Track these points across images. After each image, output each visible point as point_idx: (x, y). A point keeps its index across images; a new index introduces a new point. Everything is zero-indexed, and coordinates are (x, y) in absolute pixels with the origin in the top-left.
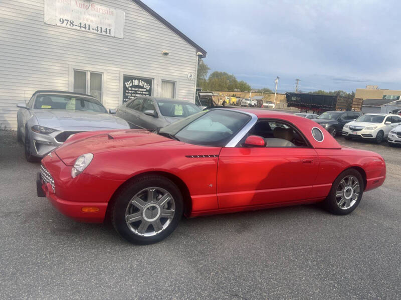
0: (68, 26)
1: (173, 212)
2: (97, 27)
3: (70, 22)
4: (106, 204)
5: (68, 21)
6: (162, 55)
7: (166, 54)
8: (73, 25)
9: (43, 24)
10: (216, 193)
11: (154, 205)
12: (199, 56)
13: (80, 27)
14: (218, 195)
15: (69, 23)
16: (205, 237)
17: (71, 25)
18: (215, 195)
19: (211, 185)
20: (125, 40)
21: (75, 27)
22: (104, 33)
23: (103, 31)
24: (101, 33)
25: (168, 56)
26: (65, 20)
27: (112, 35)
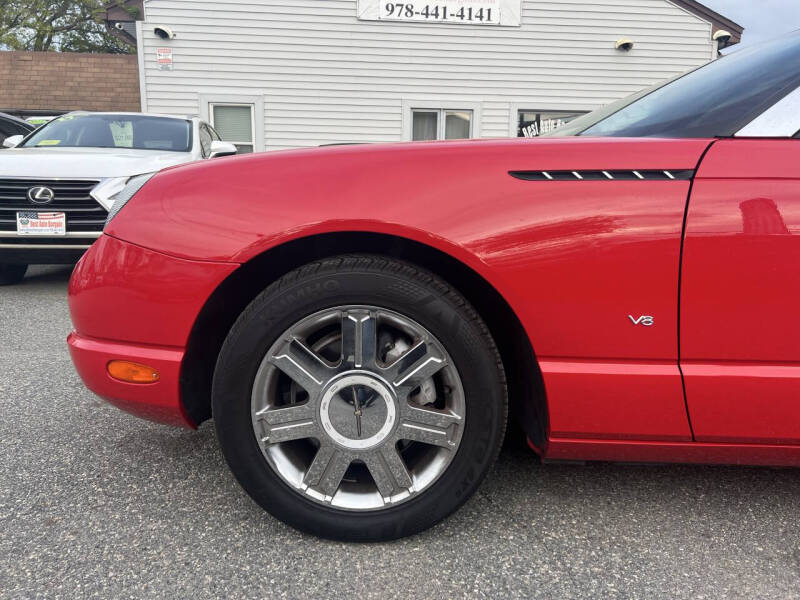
0: (403, 17)
1: (455, 424)
2: (462, 9)
3: (407, 7)
4: (177, 356)
5: (402, 5)
6: (614, 53)
7: (626, 47)
8: (412, 13)
9: (355, 22)
10: (679, 362)
11: (367, 381)
12: (720, 39)
13: (427, 15)
14: (689, 370)
15: (404, 10)
16: (616, 558)
17: (409, 14)
18: (671, 370)
19: (646, 320)
20: (524, 28)
21: (416, 18)
22: (477, 21)
23: (473, 17)
24: (469, 22)
25: (630, 53)
26: (397, 5)
27: (495, 20)
